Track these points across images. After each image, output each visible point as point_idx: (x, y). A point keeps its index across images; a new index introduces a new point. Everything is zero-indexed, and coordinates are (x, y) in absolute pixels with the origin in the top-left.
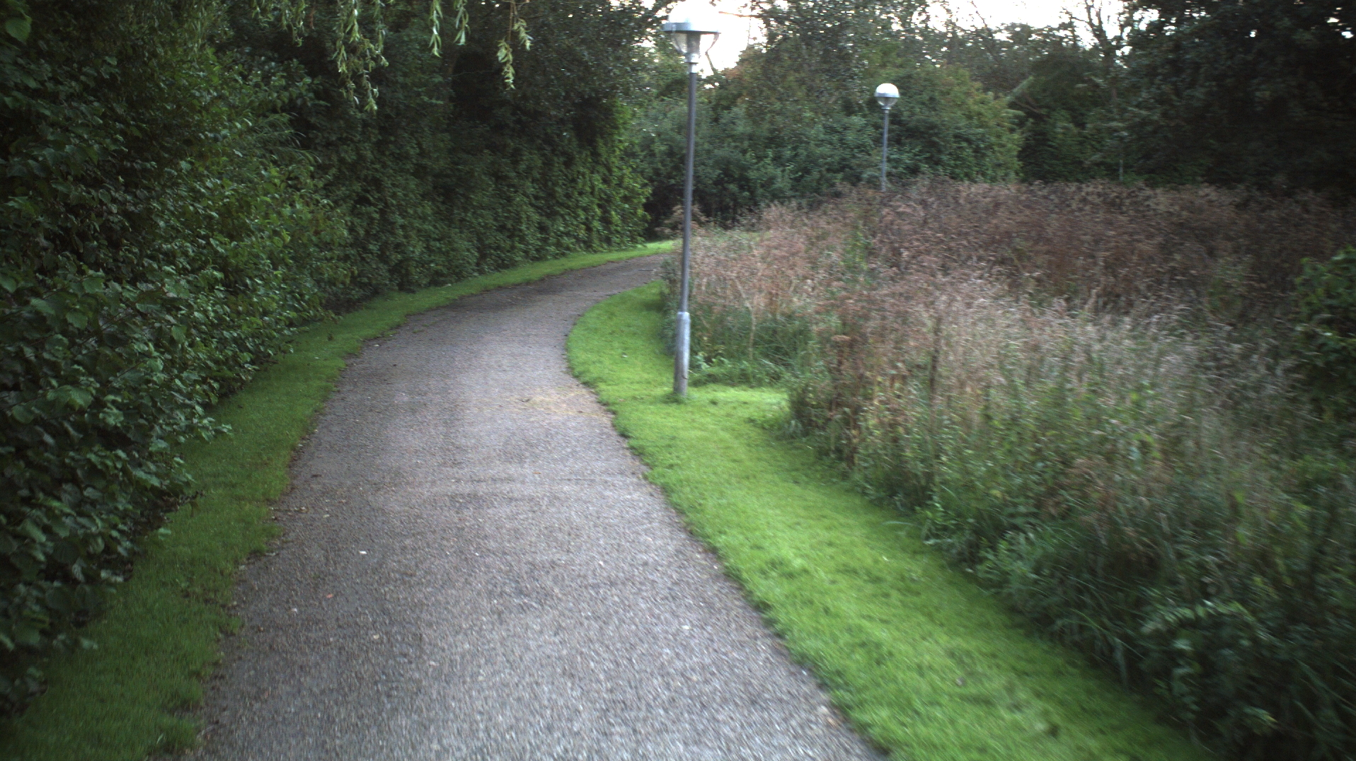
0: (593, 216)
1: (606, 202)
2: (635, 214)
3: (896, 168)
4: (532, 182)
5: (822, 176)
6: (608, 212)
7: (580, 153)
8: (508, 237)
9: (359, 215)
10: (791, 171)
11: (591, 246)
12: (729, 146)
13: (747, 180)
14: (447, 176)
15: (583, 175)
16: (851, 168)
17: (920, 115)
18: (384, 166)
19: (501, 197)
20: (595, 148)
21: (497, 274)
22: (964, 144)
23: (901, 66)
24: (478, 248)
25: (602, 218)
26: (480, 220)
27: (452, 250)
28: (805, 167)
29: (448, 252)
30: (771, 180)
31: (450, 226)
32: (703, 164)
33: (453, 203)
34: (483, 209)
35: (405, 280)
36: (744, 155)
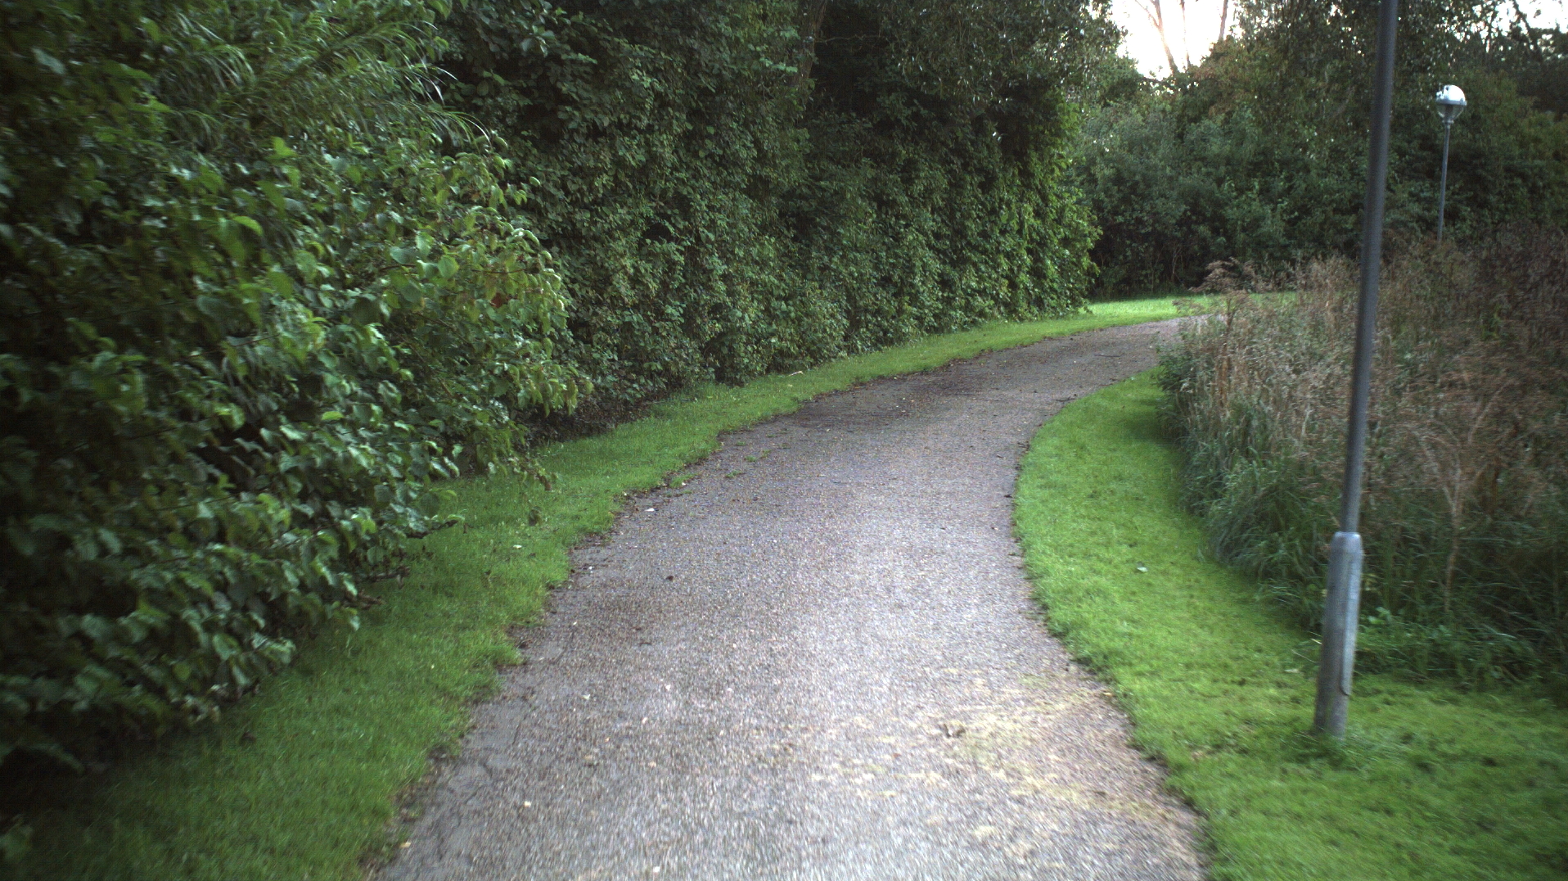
0: (1019, 267)
1: (1038, 247)
2: (1078, 264)
3: (1429, 210)
4: (932, 213)
6: (1041, 261)
7: (1005, 170)
8: (894, 295)
9: (650, 256)
10: (1285, 211)
11: (1015, 311)
12: (1199, 171)
13: (1224, 220)
14: (802, 197)
15: (1008, 205)
18: (697, 175)
19: (886, 233)
20: (1026, 164)
21: (876, 354)
22: (1519, 181)
24: (848, 312)
25: (1032, 269)
26: (853, 269)
27: (807, 315)
28: (1304, 206)
29: (799, 319)
30: (1257, 222)
31: (804, 277)
32: (1163, 196)
33: (811, 240)
34: (858, 251)
35: (727, 364)
36: (1219, 186)
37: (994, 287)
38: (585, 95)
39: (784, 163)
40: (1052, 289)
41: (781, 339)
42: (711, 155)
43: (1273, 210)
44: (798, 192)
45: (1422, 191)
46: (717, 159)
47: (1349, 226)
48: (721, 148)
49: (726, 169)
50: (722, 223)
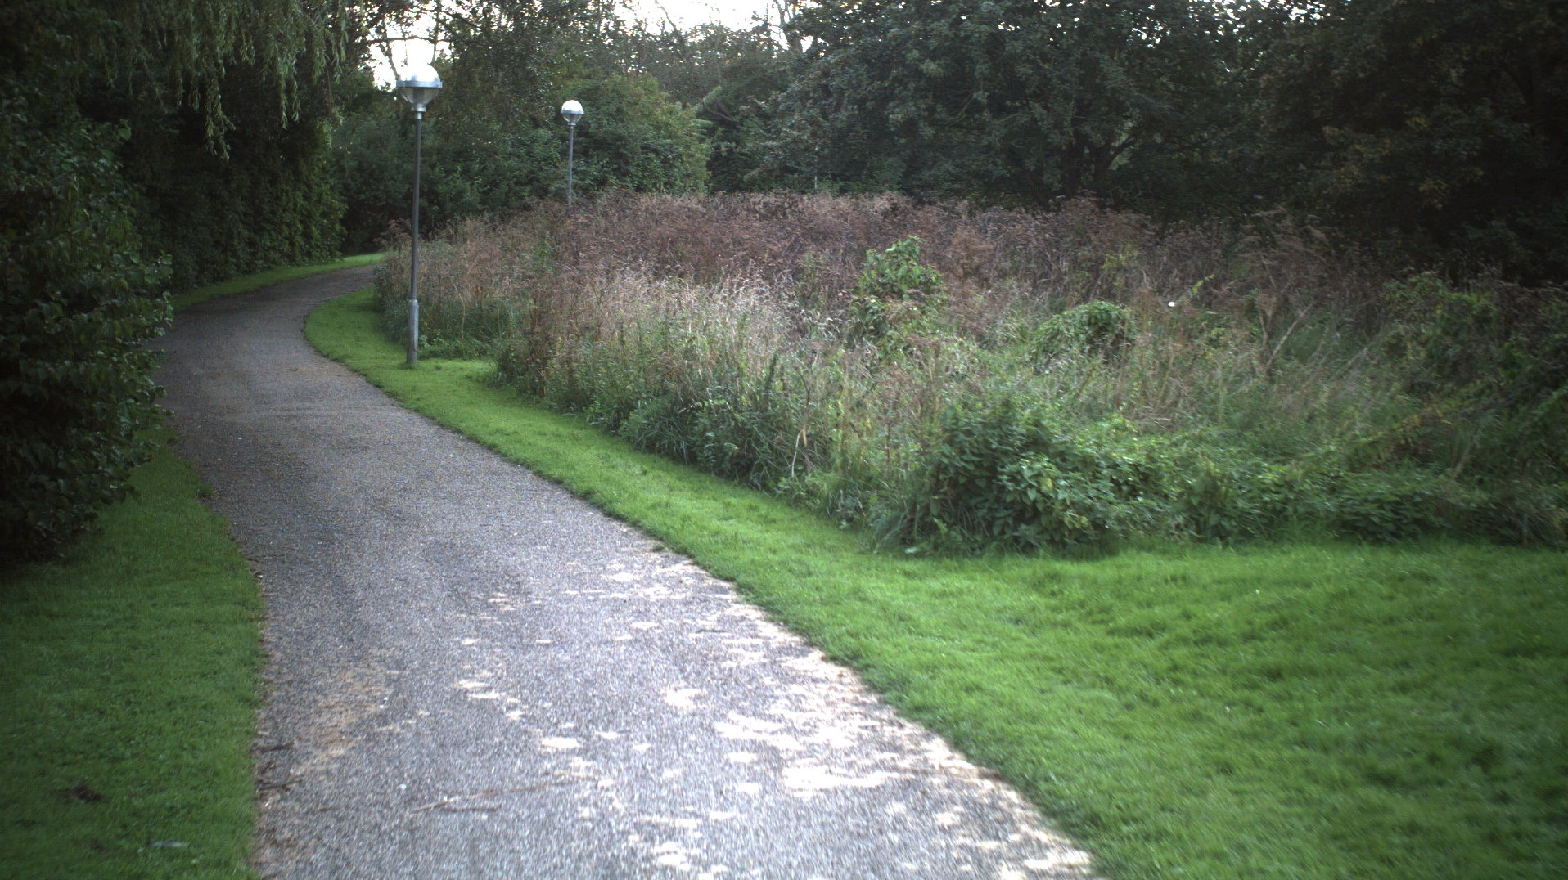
0: (295, 232)
3: (583, 180)
5: (510, 189)
14: (171, 196)
16: (538, 181)
17: (608, 127)
20: (297, 167)
21: (216, 286)
22: (652, 155)
23: (589, 77)
24: (198, 262)
25: (303, 233)
26: (200, 237)
28: (494, 181)
32: (393, 179)
33: (177, 220)
34: (202, 226)
37: (280, 245)
39: (163, 178)
40: (317, 246)
43: (472, 185)
44: (169, 193)
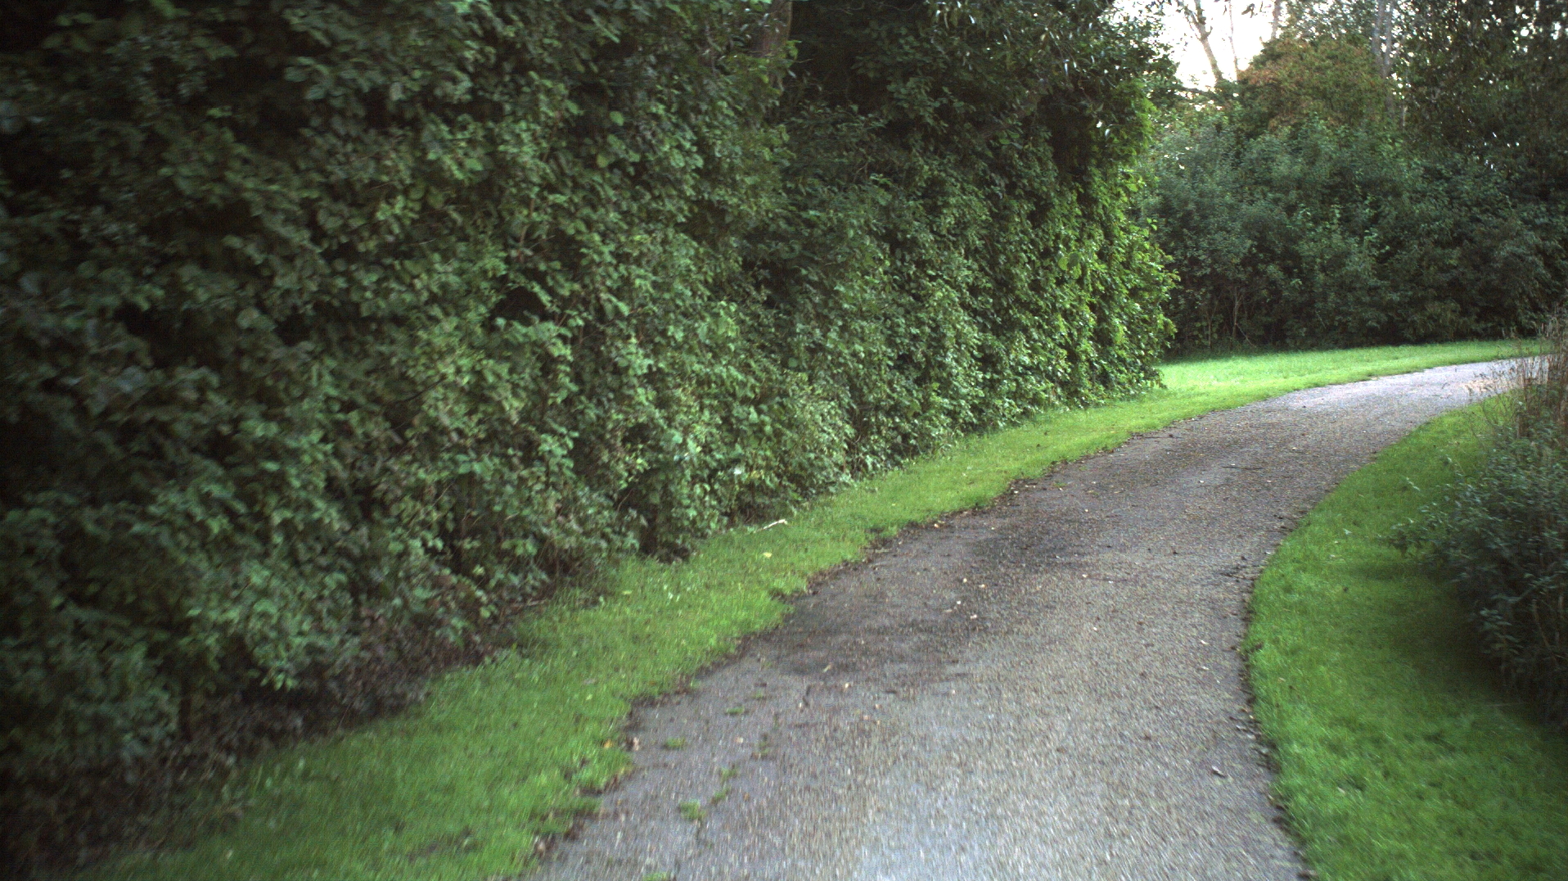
1: (1104, 301)
2: (1151, 322)
4: (967, 257)
6: (1108, 320)
7: (1060, 194)
8: (918, 382)
10: (1373, 244)
11: (1077, 392)
12: (1264, 197)
13: (1297, 257)
15: (1066, 242)
19: (903, 290)
24: (851, 411)
25: (1095, 332)
26: (859, 347)
27: (790, 426)
28: (1394, 238)
29: (778, 434)
30: (1340, 259)
31: (784, 365)
33: (794, 304)
34: (864, 318)
35: (660, 519)
36: (1290, 215)
37: (1049, 362)
38: (342, 34)
39: (749, 181)
40: (1121, 359)
41: (749, 468)
42: (618, 165)
43: (1359, 244)
44: (773, 227)
45: (1536, 216)
46: (631, 170)
47: (1453, 262)
48: (637, 150)
49: (649, 189)
50: (643, 282)
